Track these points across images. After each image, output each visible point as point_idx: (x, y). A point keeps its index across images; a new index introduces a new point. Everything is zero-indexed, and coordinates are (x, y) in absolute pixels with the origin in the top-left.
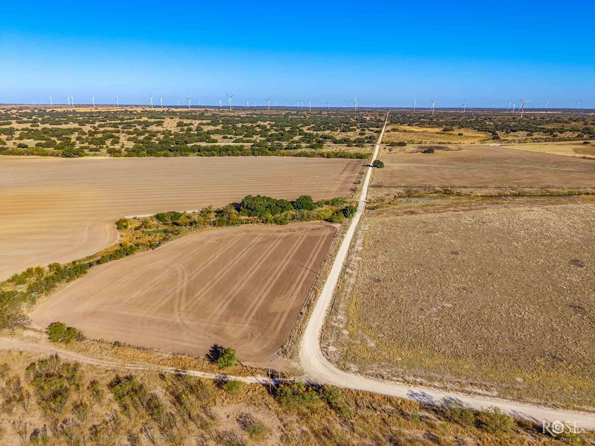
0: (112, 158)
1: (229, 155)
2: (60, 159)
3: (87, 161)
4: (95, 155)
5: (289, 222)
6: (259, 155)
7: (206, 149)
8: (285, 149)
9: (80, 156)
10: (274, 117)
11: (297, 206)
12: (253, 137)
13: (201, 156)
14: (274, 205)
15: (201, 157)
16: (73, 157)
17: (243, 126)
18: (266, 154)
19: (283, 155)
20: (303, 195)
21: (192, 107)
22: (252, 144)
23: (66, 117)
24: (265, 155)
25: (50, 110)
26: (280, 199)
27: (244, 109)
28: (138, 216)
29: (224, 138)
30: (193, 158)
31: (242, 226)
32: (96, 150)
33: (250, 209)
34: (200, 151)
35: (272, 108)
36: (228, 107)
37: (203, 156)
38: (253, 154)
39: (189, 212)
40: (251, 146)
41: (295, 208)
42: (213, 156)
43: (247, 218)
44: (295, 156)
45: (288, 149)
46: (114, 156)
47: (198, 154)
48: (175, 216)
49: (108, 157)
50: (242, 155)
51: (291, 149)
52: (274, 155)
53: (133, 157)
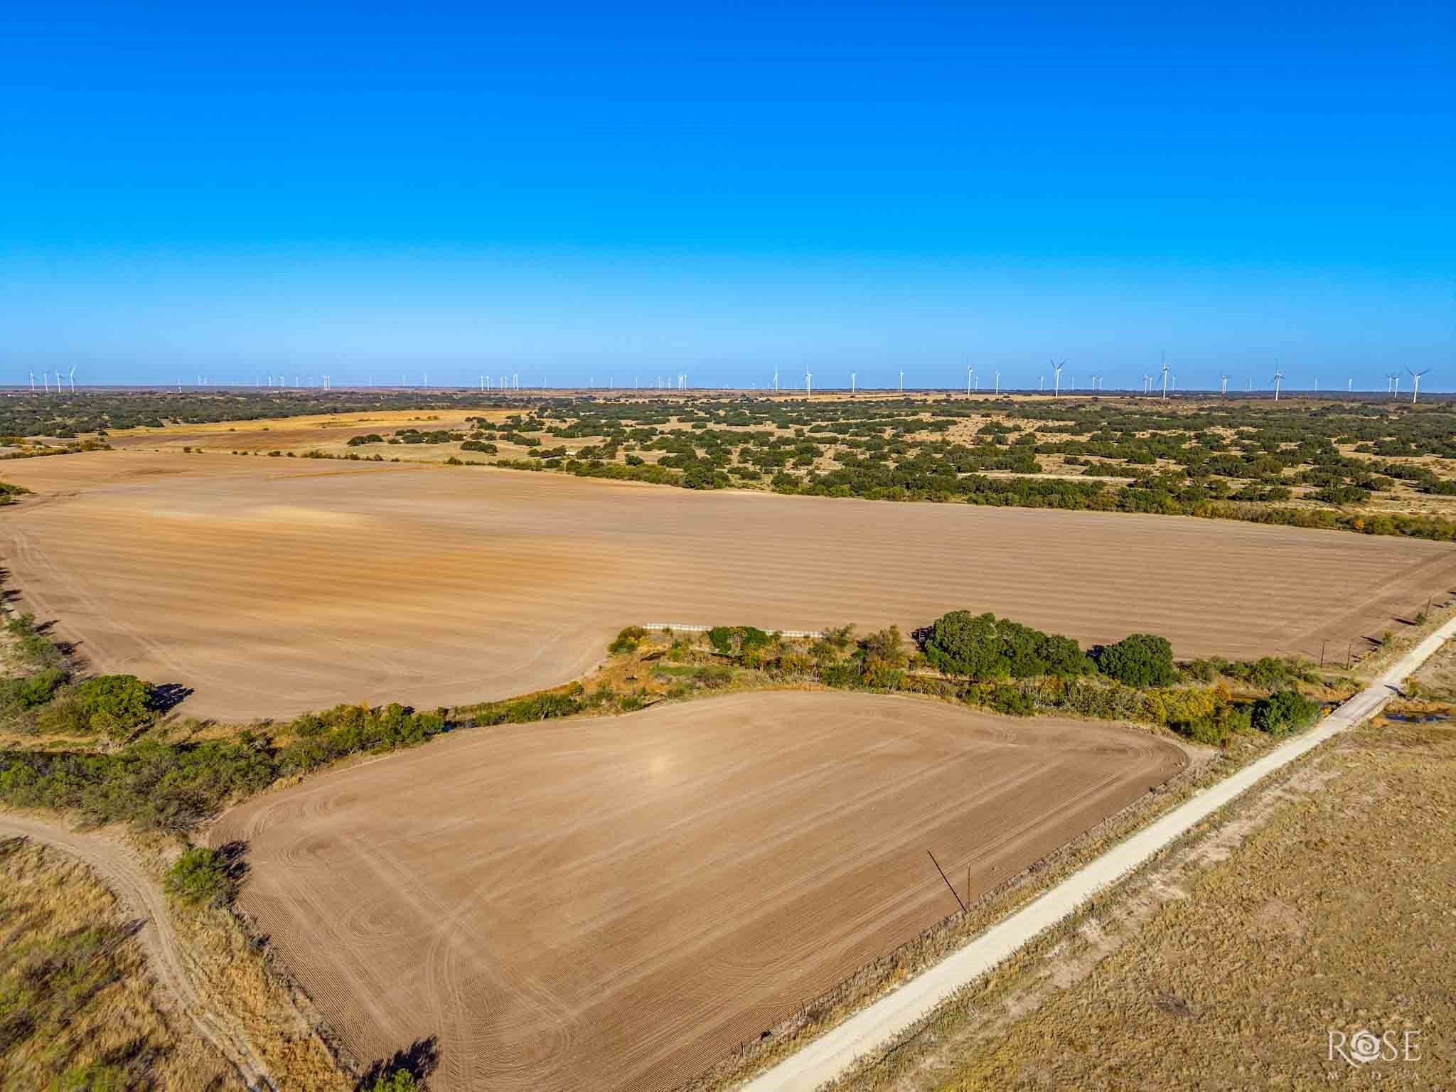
0: (776, 494)
1: (1050, 505)
4: (745, 486)
6: (1137, 508)
7: (996, 487)
8: (1233, 498)
9: (715, 488)
12: (1154, 462)
13: (976, 502)
15: (974, 506)
16: (703, 488)
17: (1154, 436)
18: (1162, 509)
19: (1214, 514)
22: (1131, 480)
24: (1157, 512)
29: (1067, 462)
30: (957, 510)
32: (753, 477)
34: (981, 492)
37: (982, 504)
38: (1122, 507)
40: (1130, 485)
42: (1007, 505)
44: (1252, 520)
45: (1241, 499)
46: (780, 492)
47: (971, 498)
49: (767, 494)
50: (1088, 507)
51: (1251, 499)
52: (1185, 512)
53: (817, 495)
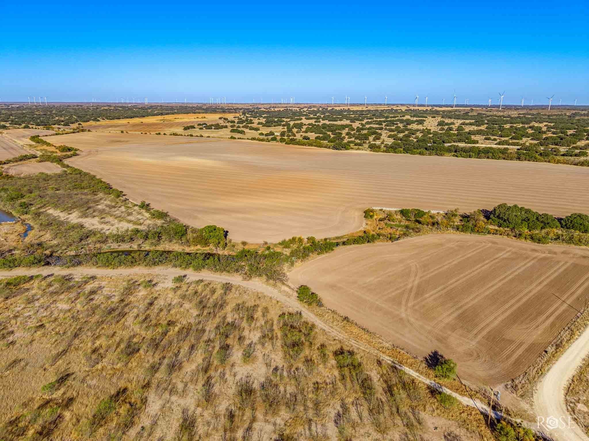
0: (372, 152)
1: (488, 158)
2: (331, 151)
3: (351, 155)
4: (358, 149)
5: (551, 242)
6: (525, 160)
7: (464, 150)
8: (563, 155)
9: (346, 149)
10: (554, 117)
11: (566, 225)
12: (522, 139)
13: (457, 156)
14: (534, 219)
15: (456, 158)
16: (341, 150)
17: (511, 127)
18: (535, 160)
19: (558, 162)
20: (578, 212)
21: (457, 106)
22: (519, 147)
23: (341, 114)
24: (534, 161)
25: (331, 108)
26: (544, 212)
27: (516, 108)
28: (384, 209)
29: (486, 139)
30: (448, 159)
31: (488, 236)
32: (360, 145)
33: (502, 219)
34: (456, 152)
35: (553, 108)
36: (498, 106)
37: (459, 157)
38: (519, 159)
39: (433, 212)
40: (518, 149)
41: (562, 227)
42: (470, 157)
43: (497, 228)
44: (575, 165)
45: (566, 156)
46: (374, 151)
47: (454, 154)
48: (419, 214)
49: (368, 152)
50: (504, 159)
51: (571, 156)
52: (546, 161)
53: (390, 152)
